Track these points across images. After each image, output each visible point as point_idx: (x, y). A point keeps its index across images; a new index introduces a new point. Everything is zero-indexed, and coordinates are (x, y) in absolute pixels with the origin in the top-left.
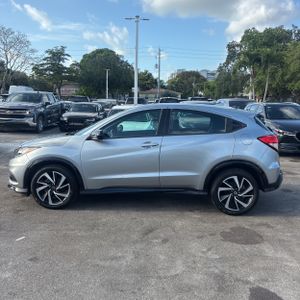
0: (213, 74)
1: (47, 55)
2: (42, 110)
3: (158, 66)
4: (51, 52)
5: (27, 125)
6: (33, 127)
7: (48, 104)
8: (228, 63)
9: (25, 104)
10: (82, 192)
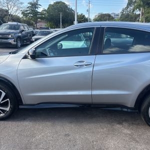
0: (118, 15)
1: (29, 5)
2: (20, 34)
3: (88, 11)
4: (31, 3)
5: (10, 43)
6: (14, 45)
7: (23, 31)
8: (127, 7)
9: (9, 31)
10: (21, 107)
